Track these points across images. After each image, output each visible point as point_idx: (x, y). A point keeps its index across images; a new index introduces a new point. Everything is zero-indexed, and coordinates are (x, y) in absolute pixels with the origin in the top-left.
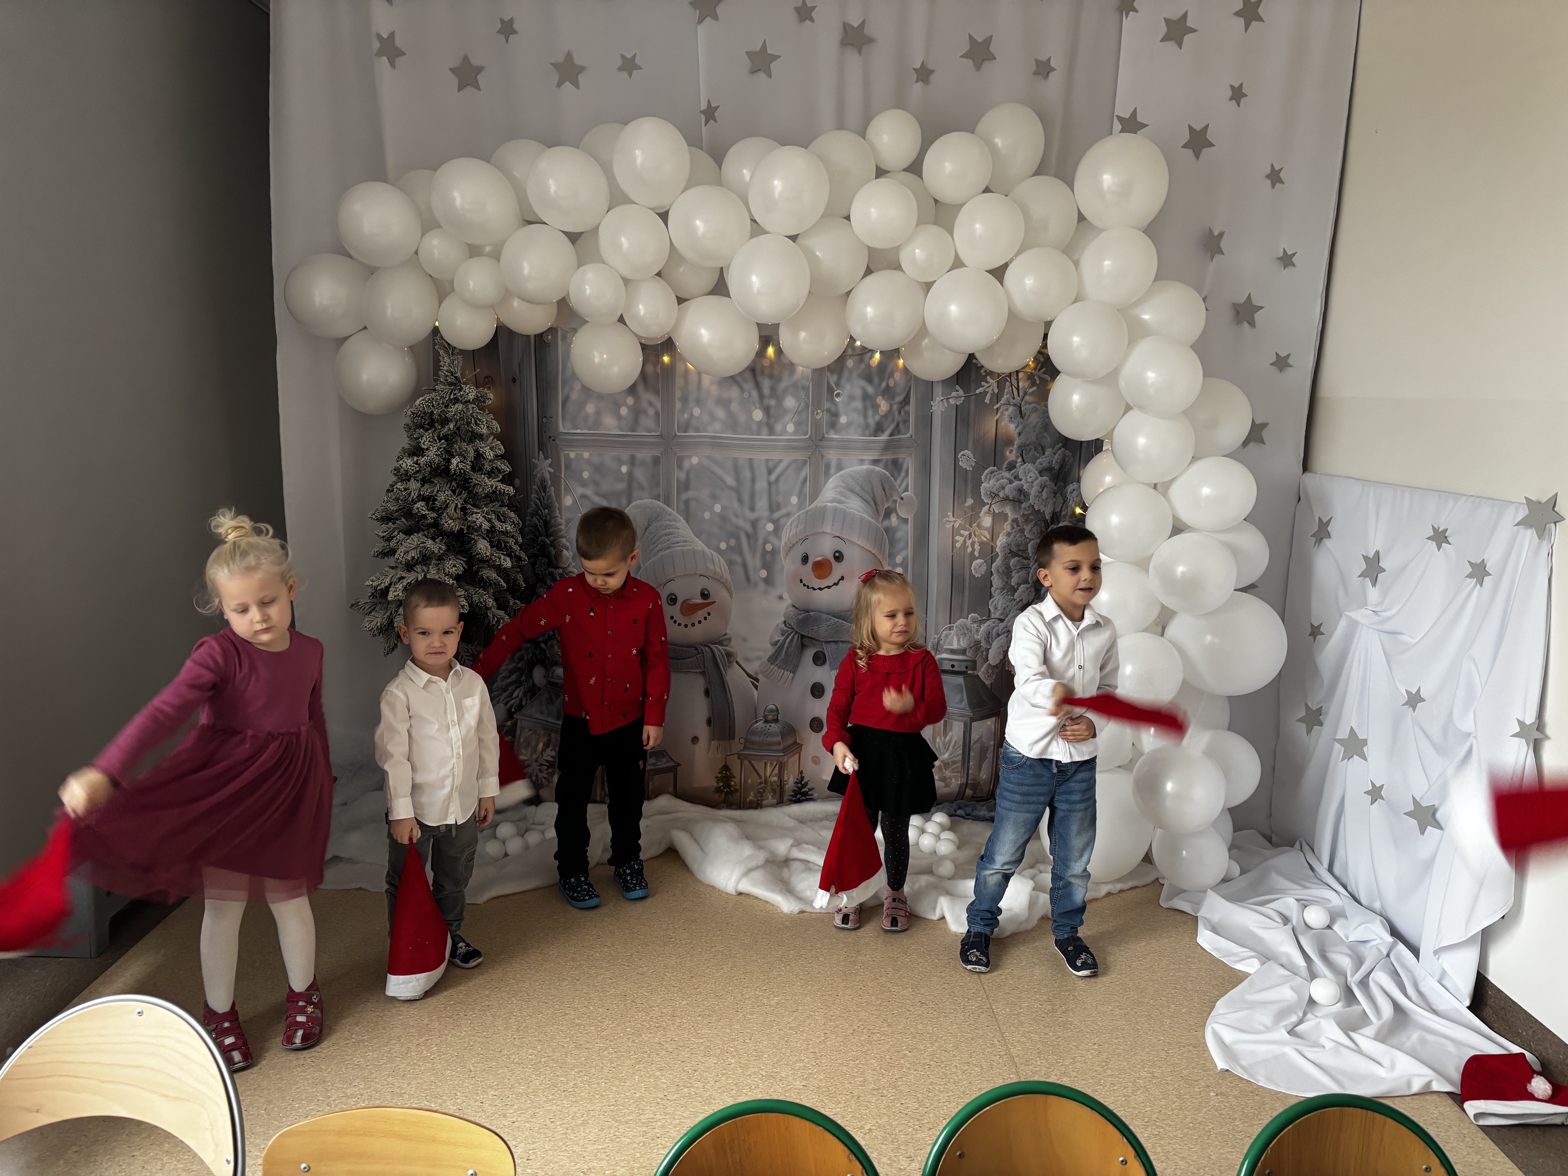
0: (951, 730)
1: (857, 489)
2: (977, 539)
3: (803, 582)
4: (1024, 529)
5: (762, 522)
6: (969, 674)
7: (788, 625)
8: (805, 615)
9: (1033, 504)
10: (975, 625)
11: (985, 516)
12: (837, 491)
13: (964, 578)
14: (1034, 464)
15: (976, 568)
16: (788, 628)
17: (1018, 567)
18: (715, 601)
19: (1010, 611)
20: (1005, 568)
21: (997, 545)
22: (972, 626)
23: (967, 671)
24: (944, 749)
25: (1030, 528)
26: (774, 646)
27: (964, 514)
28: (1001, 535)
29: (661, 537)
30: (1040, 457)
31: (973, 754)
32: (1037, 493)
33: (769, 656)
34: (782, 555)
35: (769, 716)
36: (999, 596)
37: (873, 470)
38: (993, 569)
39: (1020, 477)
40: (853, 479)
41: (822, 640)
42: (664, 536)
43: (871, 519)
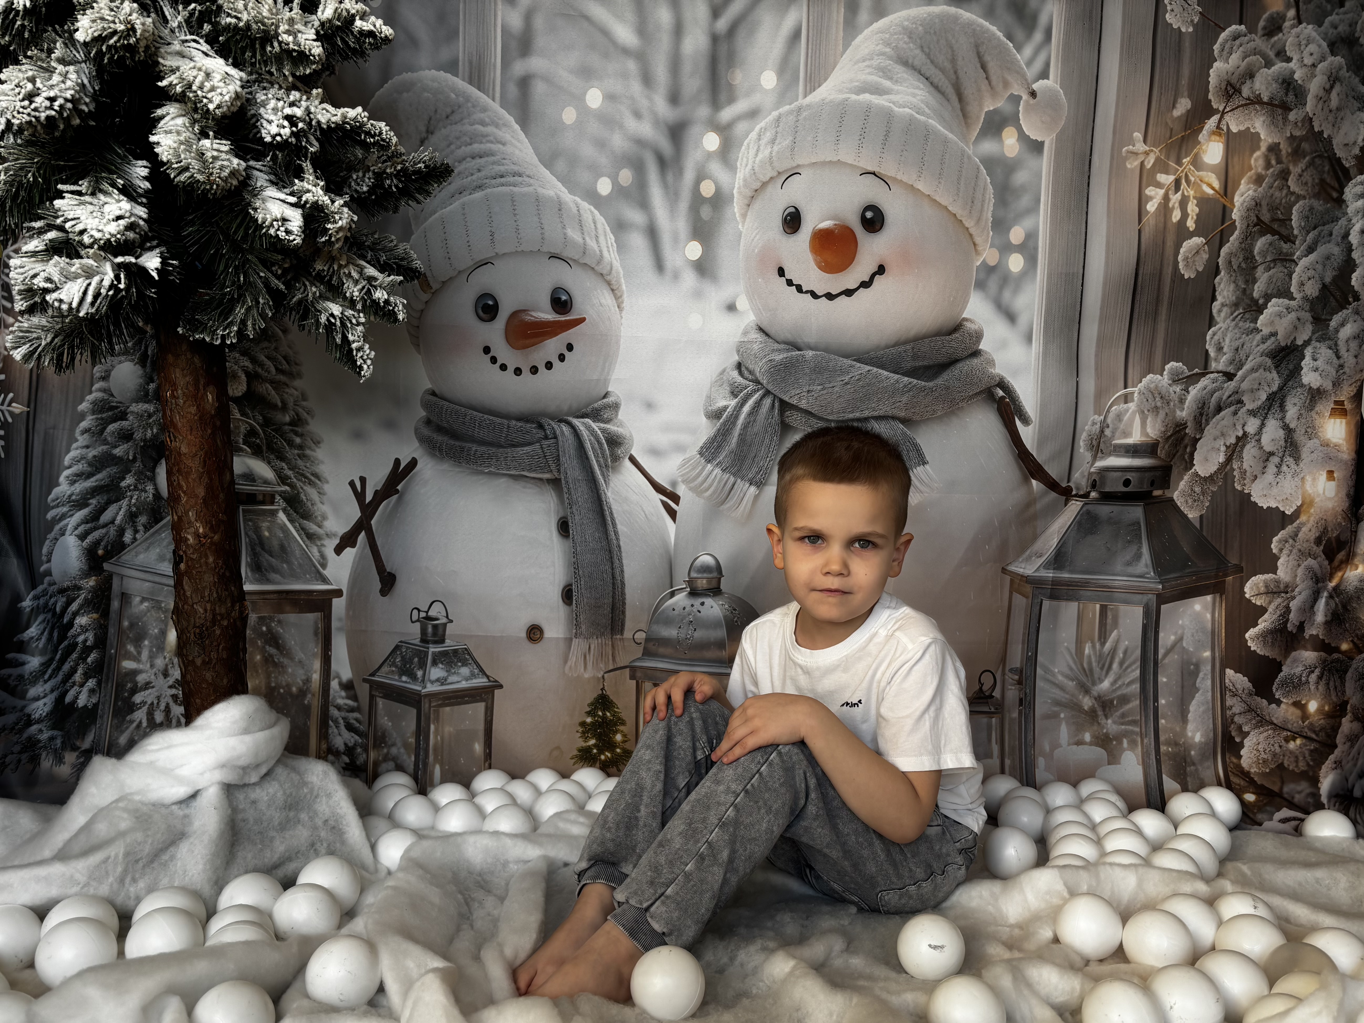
0: (1116, 624)
1: (920, 58)
2: (1192, 193)
3: (788, 276)
4: (1291, 168)
5: (694, 130)
6: (1156, 497)
7: (746, 373)
8: (790, 354)
9: (1311, 116)
10: (1178, 388)
11: (1209, 140)
12: (868, 66)
13: (1160, 281)
14: (1320, 26)
15: (1187, 258)
16: (746, 379)
17: (1269, 259)
18: (583, 320)
19: (1248, 357)
20: (1246, 259)
21: (1234, 206)
22: (1171, 389)
23: (1151, 492)
24: (1102, 668)
25: (1300, 171)
26: (715, 421)
27: (1168, 135)
28: (1243, 182)
29: (460, 162)
30: (1333, 11)
31: (1165, 680)
32: (1322, 93)
33: (701, 444)
34: (737, 207)
35: (699, 581)
36: (1228, 321)
37: (956, 18)
38: (1220, 261)
39: (1288, 54)
40: (910, 38)
41: (830, 418)
42: (469, 159)
43: (950, 136)
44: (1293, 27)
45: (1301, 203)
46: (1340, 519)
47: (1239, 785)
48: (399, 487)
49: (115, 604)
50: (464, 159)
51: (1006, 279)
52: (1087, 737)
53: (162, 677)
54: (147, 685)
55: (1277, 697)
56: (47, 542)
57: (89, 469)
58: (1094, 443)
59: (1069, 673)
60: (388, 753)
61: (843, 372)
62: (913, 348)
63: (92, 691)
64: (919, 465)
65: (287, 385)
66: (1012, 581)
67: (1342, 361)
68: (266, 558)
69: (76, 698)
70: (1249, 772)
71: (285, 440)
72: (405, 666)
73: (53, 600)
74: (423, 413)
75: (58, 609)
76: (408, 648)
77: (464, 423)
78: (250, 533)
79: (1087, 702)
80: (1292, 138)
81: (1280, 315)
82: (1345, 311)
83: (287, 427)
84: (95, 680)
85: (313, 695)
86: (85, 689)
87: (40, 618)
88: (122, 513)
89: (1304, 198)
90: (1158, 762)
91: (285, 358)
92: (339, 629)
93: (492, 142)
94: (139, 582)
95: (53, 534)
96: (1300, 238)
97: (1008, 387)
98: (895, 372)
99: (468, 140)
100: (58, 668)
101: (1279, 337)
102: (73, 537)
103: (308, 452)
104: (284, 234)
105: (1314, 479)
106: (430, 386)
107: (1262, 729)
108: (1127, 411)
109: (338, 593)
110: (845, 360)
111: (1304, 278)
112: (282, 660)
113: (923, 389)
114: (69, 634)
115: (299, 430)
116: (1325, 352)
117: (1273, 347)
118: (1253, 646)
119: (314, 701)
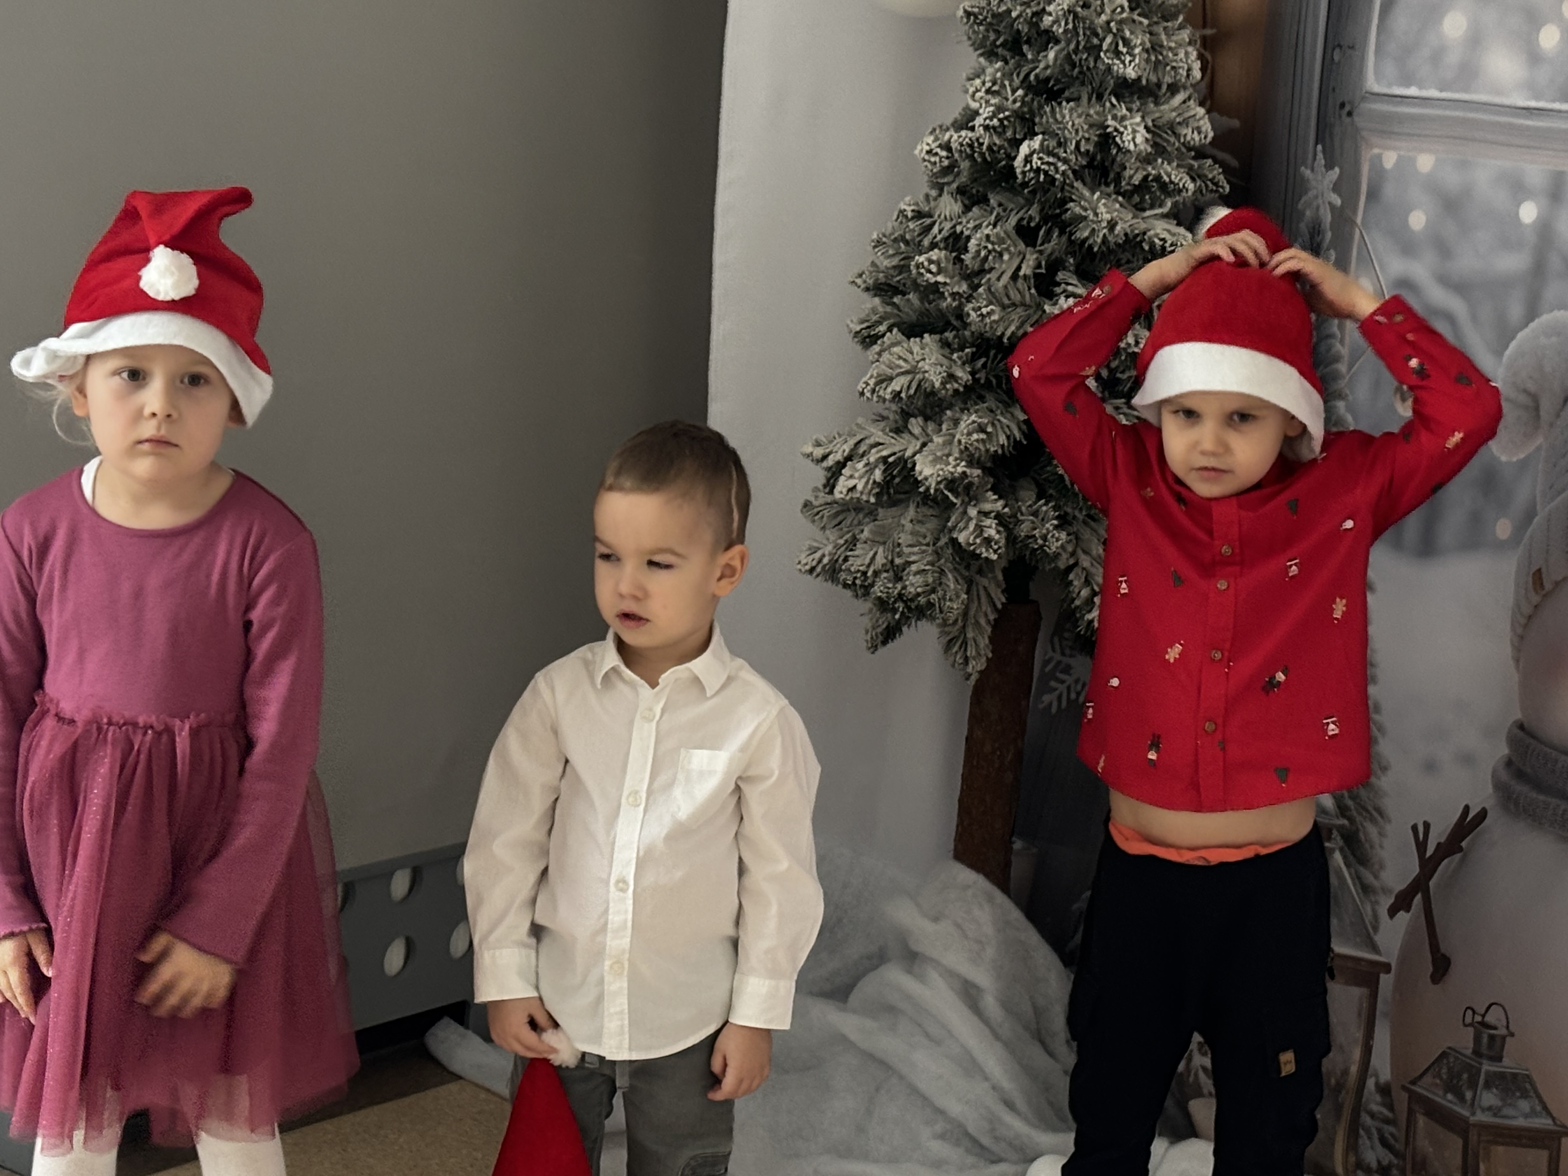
48: (1464, 844)
72: (1451, 1081)
74: (1506, 751)
76: (1456, 1058)
106: (1520, 716)
109: (1387, 968)
119: (1348, 1098)
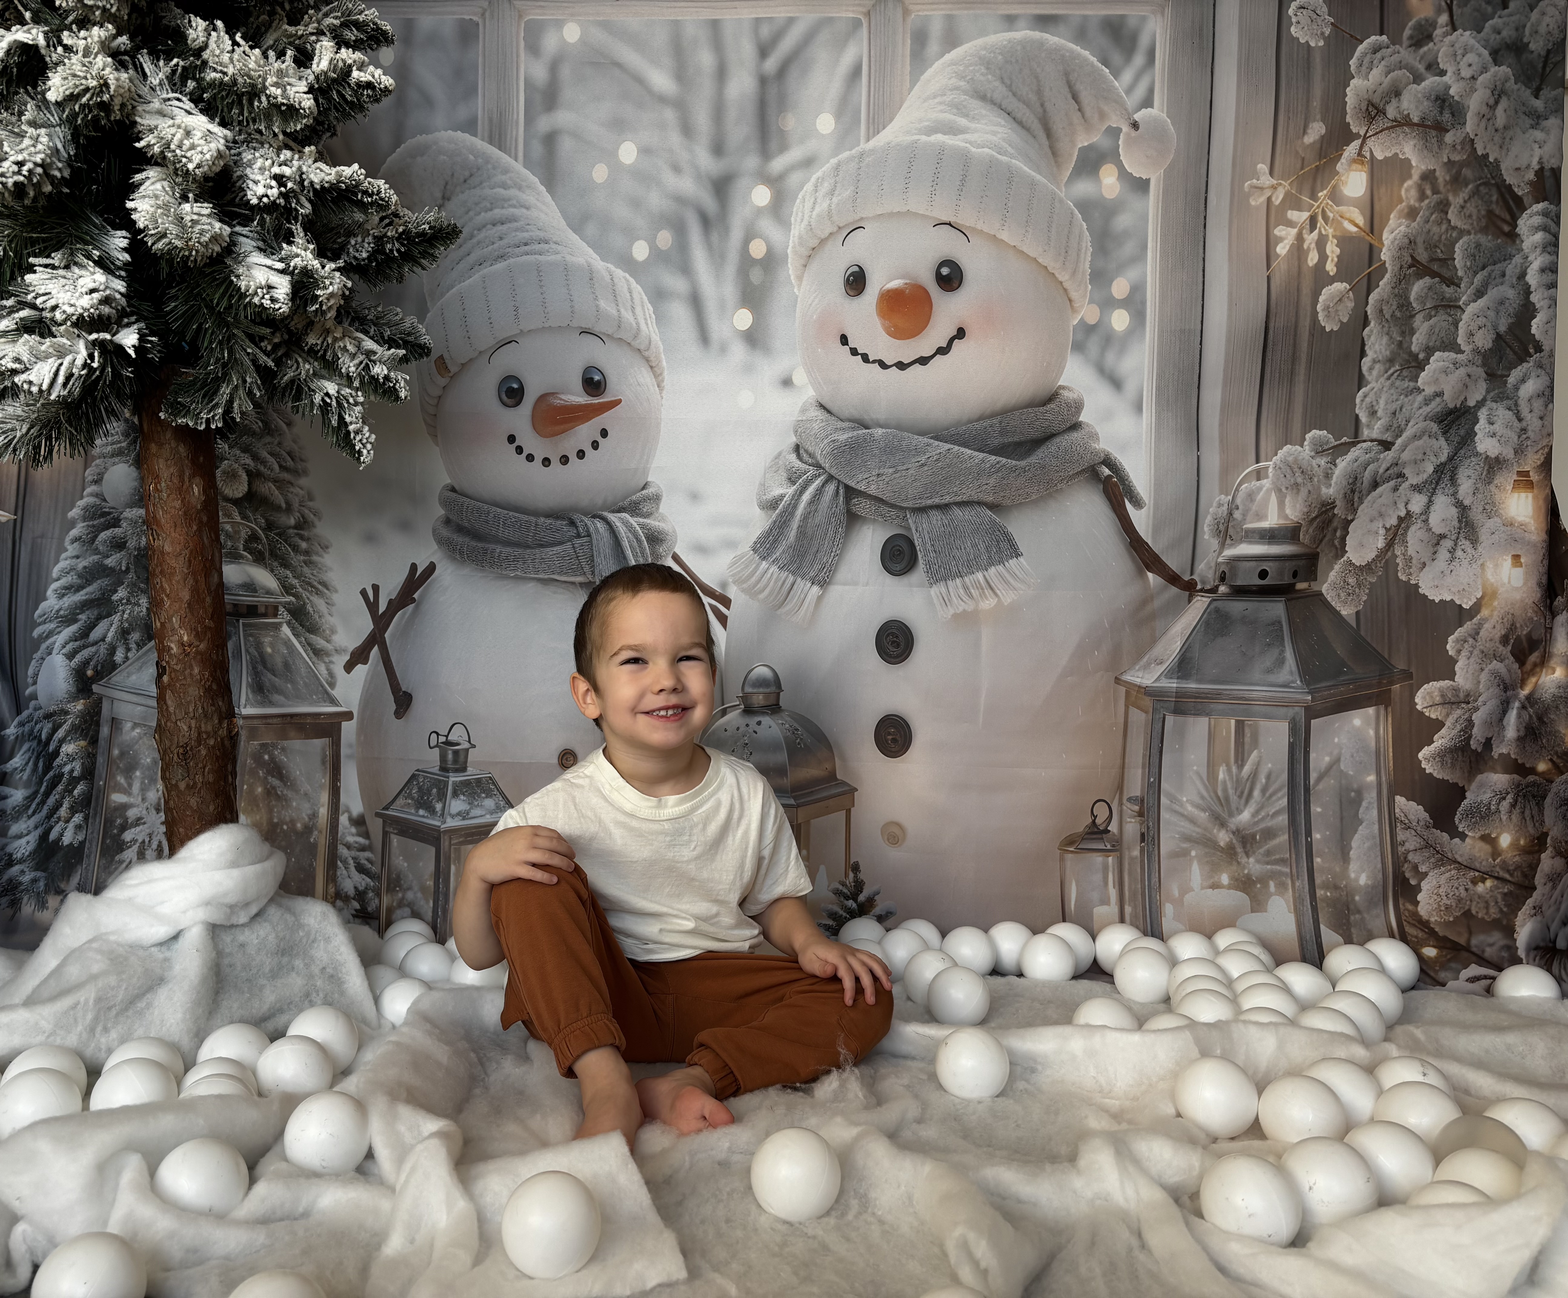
0: (1255, 743)
1: (999, 91)
2: (1331, 231)
3: (851, 345)
4: (1451, 198)
5: (742, 183)
6: (1300, 590)
7: (805, 457)
8: (855, 433)
9: (1472, 137)
10: (1323, 461)
11: (1349, 169)
12: (941, 103)
13: (1295, 335)
14: (1479, 32)
15: (1328, 307)
16: (806, 463)
17: (1428, 306)
18: (619, 401)
19: (1408, 422)
20: (1400, 307)
21: (1383, 245)
22: (1314, 463)
23: (1294, 585)
24: (1240, 797)
25: (1461, 201)
26: (770, 512)
27: (1299, 166)
28: (1392, 216)
29: (479, 230)
30: (1494, 13)
31: (1319, 810)
32: (1484, 110)
33: (754, 539)
34: (792, 267)
35: (755, 697)
36: (1382, 380)
37: (1041, 44)
38: (1369, 309)
39: (1441, 66)
40: (988, 68)
41: (905, 505)
42: (489, 226)
43: (1038, 177)
44: (1446, 34)
45: (1465, 239)
46: (1530, 613)
47: (1416, 937)
48: (416, 596)
49: (105, 731)
50: (484, 226)
51: (1109, 339)
52: (1225, 879)
53: (154, 812)
54: (139, 821)
55: (1460, 830)
56: (33, 662)
57: (79, 581)
58: (1222, 527)
59: (1201, 802)
60: (403, 898)
61: (918, 452)
62: (1000, 423)
63: (78, 827)
64: (1012, 557)
65: (292, 484)
66: (1127, 693)
67: (1524, 424)
68: (268, 678)
69: (62, 835)
70: (1428, 922)
71: (290, 545)
72: (422, 798)
73: (38, 726)
74: (441, 512)
75: (44, 737)
76: (425, 777)
77: (487, 522)
78: (252, 650)
79: (1223, 837)
80: (1450, 163)
81: (1445, 372)
82: (1525, 365)
83: (291, 531)
84: (82, 815)
85: (320, 832)
86: (71, 825)
87: (26, 747)
88: (112, 629)
89: (1469, 233)
90: (1314, 909)
91: (289, 454)
92: (349, 757)
93: (514, 206)
94: (130, 706)
95: (40, 652)
96: (1465, 280)
97: (1115, 465)
98: (980, 450)
99: (488, 205)
100: (43, 802)
101: (1445, 398)
102: (60, 656)
103: (315, 558)
104: (269, 302)
105: (1496, 566)
106: (449, 481)
107: (1443, 869)
108: (1260, 489)
109: (348, 716)
110: (921, 438)
111: (1474, 327)
112: (285, 792)
113: (1013, 469)
114: (55, 764)
115: (305, 533)
116: (1502, 414)
117: (1439, 409)
118: (1428, 768)
119: (321, 839)
